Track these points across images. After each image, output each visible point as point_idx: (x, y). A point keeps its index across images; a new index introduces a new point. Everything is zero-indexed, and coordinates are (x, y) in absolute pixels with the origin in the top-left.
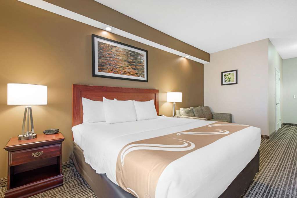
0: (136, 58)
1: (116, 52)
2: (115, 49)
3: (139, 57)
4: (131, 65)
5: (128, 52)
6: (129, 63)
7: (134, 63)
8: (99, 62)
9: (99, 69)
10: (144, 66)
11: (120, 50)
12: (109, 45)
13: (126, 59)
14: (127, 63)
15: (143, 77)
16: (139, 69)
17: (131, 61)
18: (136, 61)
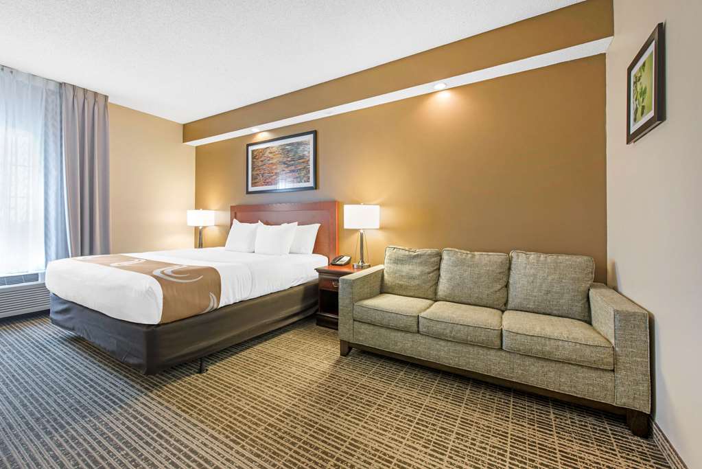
0: (296, 152)
1: (270, 155)
2: (269, 151)
3: (301, 148)
4: (289, 166)
5: (283, 148)
6: (286, 164)
7: (293, 162)
8: (252, 175)
9: (252, 184)
10: (309, 160)
11: (275, 149)
12: (262, 149)
13: (281, 159)
14: (283, 166)
15: (308, 181)
16: (300, 169)
17: (289, 159)
18: (297, 156)
